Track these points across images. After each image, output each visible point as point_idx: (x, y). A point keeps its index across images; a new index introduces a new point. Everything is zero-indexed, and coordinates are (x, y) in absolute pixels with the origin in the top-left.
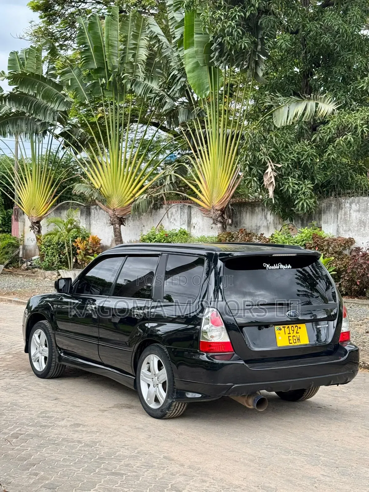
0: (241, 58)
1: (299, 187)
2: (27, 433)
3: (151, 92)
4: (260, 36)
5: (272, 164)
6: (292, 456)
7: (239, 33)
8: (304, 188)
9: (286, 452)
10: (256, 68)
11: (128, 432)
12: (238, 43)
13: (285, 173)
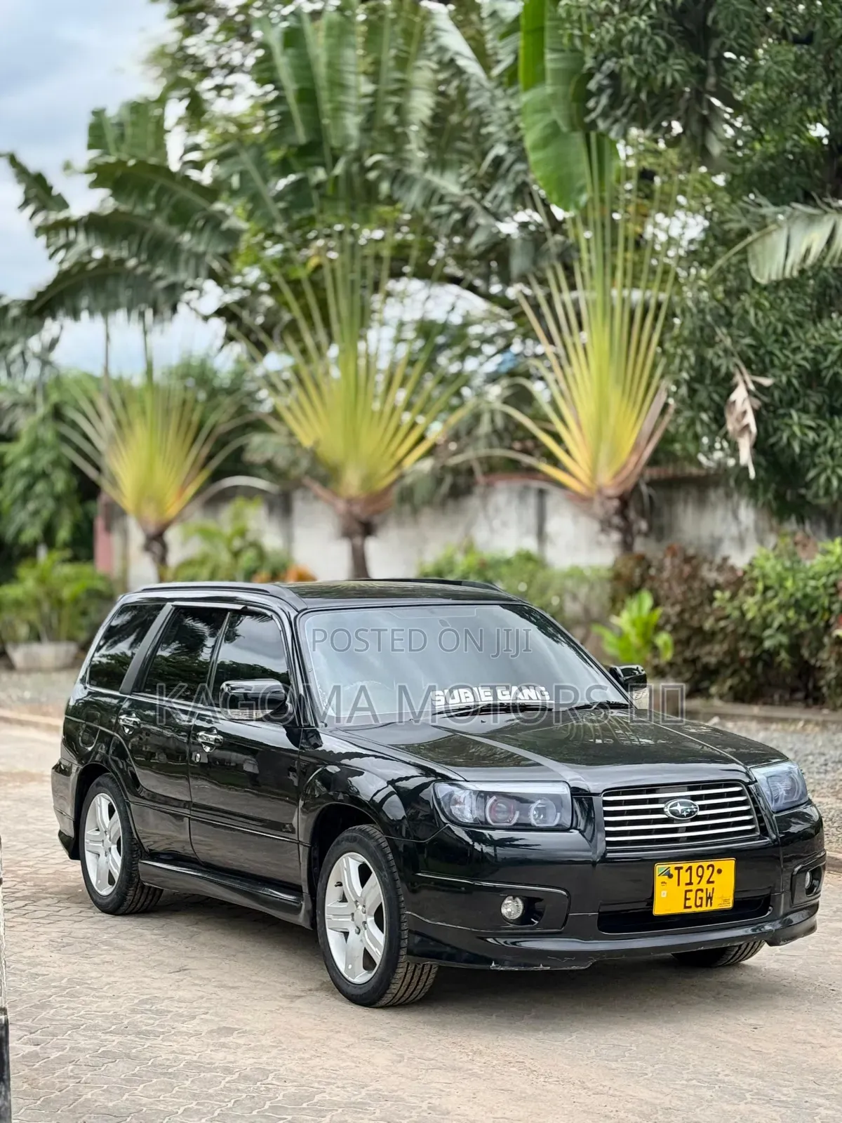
0: (665, 110)
1: (819, 435)
2: (102, 1049)
3: (441, 201)
4: (713, 54)
5: (748, 378)
6: (748, 1106)
7: (657, 46)
8: (830, 439)
9: (735, 1095)
10: (704, 135)
11: (348, 1047)
12: (657, 72)
13: (781, 401)
